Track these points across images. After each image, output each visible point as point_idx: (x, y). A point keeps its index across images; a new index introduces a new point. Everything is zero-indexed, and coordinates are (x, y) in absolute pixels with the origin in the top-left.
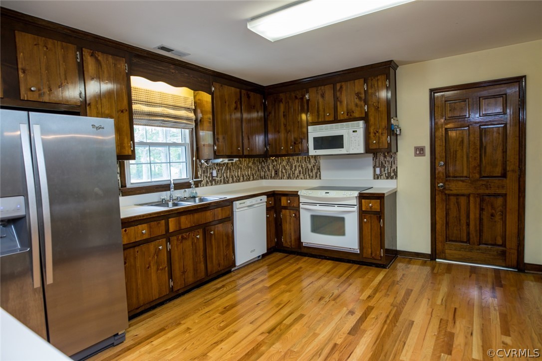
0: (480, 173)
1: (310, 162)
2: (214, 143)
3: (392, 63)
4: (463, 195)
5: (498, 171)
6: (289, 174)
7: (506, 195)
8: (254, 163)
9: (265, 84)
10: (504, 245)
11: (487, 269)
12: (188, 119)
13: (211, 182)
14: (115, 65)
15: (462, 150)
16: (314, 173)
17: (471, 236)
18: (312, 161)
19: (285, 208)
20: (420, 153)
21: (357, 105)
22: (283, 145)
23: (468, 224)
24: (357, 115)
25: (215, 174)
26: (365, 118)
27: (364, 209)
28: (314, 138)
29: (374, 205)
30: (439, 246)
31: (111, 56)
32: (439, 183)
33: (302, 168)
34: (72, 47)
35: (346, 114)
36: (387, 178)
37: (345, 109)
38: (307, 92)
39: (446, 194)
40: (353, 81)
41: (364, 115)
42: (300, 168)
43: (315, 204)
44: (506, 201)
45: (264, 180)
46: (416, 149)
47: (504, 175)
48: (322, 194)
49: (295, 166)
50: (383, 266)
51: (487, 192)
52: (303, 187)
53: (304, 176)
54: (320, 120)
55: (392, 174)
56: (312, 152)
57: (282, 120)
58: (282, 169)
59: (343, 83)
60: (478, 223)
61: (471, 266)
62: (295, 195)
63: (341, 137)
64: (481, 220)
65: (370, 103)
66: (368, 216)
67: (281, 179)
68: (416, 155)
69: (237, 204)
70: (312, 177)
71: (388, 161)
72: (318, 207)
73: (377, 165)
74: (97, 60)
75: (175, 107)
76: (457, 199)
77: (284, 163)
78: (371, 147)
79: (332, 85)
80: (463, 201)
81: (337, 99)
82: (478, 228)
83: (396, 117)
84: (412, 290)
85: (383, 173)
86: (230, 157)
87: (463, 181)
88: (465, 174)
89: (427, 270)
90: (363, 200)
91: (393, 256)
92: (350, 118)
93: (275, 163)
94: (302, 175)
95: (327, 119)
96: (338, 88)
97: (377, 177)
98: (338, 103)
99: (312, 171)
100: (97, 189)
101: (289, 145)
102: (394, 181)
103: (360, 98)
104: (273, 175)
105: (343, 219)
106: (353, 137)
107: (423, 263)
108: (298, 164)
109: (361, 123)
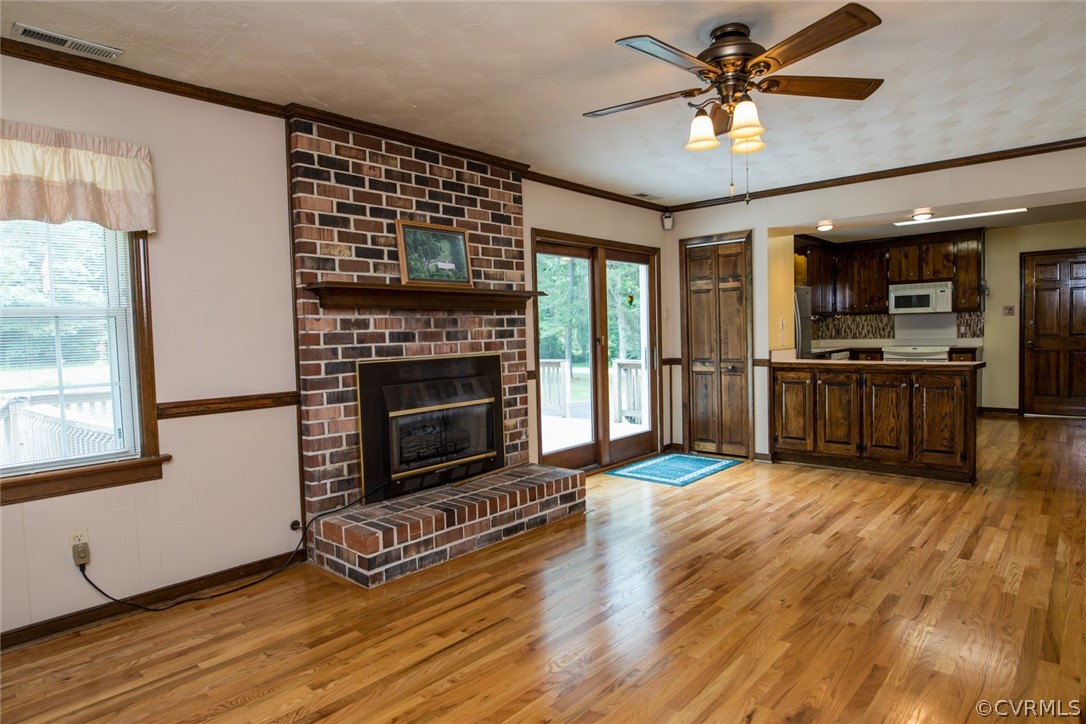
0: (1070, 331)
1: (881, 321)
3: (984, 229)
4: (1053, 351)
6: (855, 335)
9: (836, 241)
16: (886, 332)
17: (1061, 390)
18: (885, 319)
20: (1009, 312)
22: (856, 303)
23: (1058, 379)
24: (944, 276)
26: (954, 279)
28: (895, 297)
30: (1027, 400)
32: (1028, 341)
33: (872, 326)
35: (932, 274)
36: (973, 337)
37: (932, 270)
38: (888, 251)
39: (1035, 351)
40: (940, 244)
41: (952, 277)
42: (869, 327)
45: (822, 341)
46: (1005, 308)
48: (909, 350)
49: (863, 325)
53: (874, 335)
54: (903, 279)
55: (978, 332)
56: (892, 310)
57: (856, 278)
58: (845, 329)
59: (930, 246)
60: (1067, 377)
62: (877, 351)
63: (928, 296)
64: (1070, 374)
65: (959, 264)
67: (844, 338)
68: (1004, 314)
69: (834, 356)
70: (884, 336)
71: (974, 320)
73: (962, 324)
76: (1047, 355)
77: (849, 322)
78: (959, 306)
79: (917, 246)
80: (1053, 357)
81: (922, 260)
82: (1068, 382)
83: (985, 277)
85: (968, 332)
87: (1053, 339)
88: (1055, 333)
90: (953, 355)
92: (936, 278)
93: (837, 322)
94: (871, 335)
95: (910, 279)
96: (924, 247)
97: (961, 335)
98: (924, 264)
99: (884, 330)
101: (864, 303)
102: (980, 339)
103: (949, 261)
106: (941, 297)
107: (1010, 418)
108: (866, 324)
109: (950, 284)
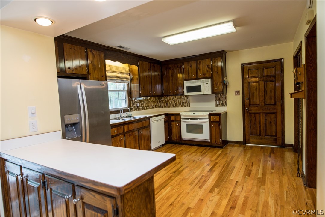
0: (265, 103)
1: (184, 99)
2: (140, 90)
3: (224, 52)
4: (257, 113)
5: (273, 102)
6: (174, 105)
7: (276, 112)
8: (156, 99)
9: (161, 60)
10: (276, 136)
11: (268, 147)
12: (127, 78)
13: (137, 109)
14: (100, 55)
15: (257, 92)
16: (186, 104)
17: (261, 132)
18: (185, 98)
19: (173, 121)
20: (237, 94)
21: (207, 71)
22: (171, 90)
23: (260, 127)
24: (207, 76)
25: (138, 105)
26: (211, 77)
27: (212, 121)
28: (187, 87)
29: (216, 118)
30: (247, 137)
31: (98, 51)
32: (246, 108)
33: (180, 101)
34: (83, 48)
35: (202, 75)
36: (222, 106)
37: (202, 73)
38: (183, 64)
39: (250, 113)
40: (205, 60)
41: (211, 76)
42: (179, 102)
43: (188, 119)
44: (276, 115)
45: (161, 108)
46: (236, 92)
47: (275, 104)
48: (191, 114)
49: (177, 101)
50: (221, 148)
51: (268, 111)
52: (182, 111)
53: (181, 105)
54: (190, 78)
55: (225, 104)
56: (186, 94)
57: (171, 78)
58: (170, 102)
59: (201, 61)
60: (264, 126)
61: (262, 147)
62: (178, 115)
63: (200, 86)
64: (265, 124)
65: (214, 70)
66: (214, 124)
67: (170, 107)
68: (235, 95)
69: (152, 119)
70: (186, 106)
71: (223, 98)
72: (190, 120)
73: (218, 100)
74: (93, 53)
75: (122, 73)
76: (255, 115)
77: (171, 99)
78: (214, 91)
79: (195, 61)
80: (257, 116)
81: (198, 69)
82: (264, 128)
83: (226, 76)
84: (234, 156)
85: (220, 103)
86: (146, 96)
87: (257, 107)
88: (258, 103)
89: (241, 149)
90: (211, 116)
91: (226, 143)
92: (204, 77)
93: (166, 99)
94: (180, 105)
95: (193, 78)
96: (198, 62)
97: (217, 105)
98: (199, 70)
99: (185, 103)
100: (102, 112)
101: (174, 90)
102: (225, 107)
103: (209, 68)
104: (165, 105)
105: (202, 125)
106: (206, 86)
107: (240, 146)
108: (178, 100)
109: (210, 80)
